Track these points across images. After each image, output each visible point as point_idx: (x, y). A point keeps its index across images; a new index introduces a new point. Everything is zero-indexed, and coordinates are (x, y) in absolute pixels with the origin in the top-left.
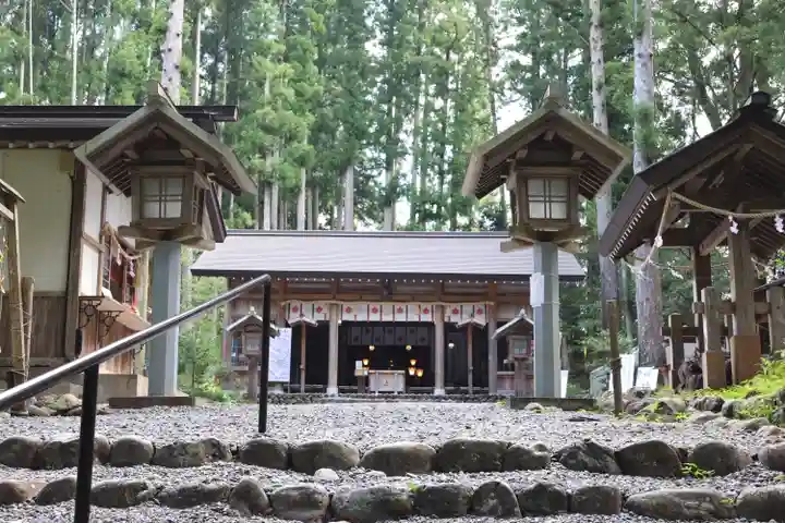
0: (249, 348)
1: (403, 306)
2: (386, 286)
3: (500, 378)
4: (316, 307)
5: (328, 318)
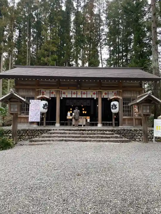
1: (85, 91)
4: (51, 92)
5: (56, 96)
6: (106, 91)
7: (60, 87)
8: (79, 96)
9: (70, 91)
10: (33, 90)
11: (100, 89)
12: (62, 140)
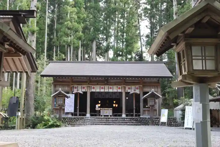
0: (59, 102)
1: (112, 87)
2: (106, 80)
3: (144, 111)
4: (83, 87)
5: (87, 91)
6: (130, 87)
7: (90, 83)
8: (106, 91)
9: (99, 86)
10: (68, 86)
11: (124, 85)
12: (93, 124)
